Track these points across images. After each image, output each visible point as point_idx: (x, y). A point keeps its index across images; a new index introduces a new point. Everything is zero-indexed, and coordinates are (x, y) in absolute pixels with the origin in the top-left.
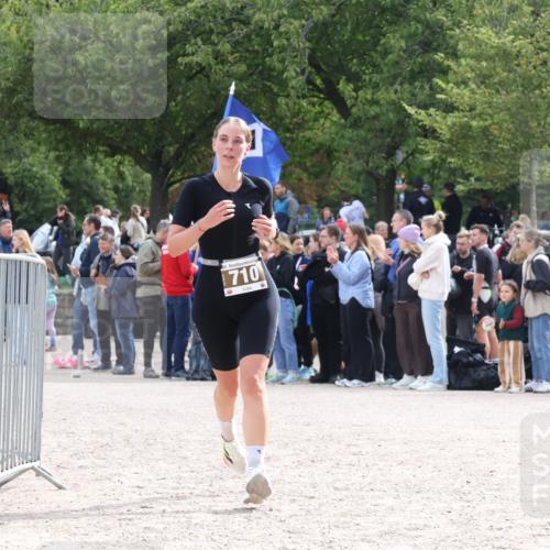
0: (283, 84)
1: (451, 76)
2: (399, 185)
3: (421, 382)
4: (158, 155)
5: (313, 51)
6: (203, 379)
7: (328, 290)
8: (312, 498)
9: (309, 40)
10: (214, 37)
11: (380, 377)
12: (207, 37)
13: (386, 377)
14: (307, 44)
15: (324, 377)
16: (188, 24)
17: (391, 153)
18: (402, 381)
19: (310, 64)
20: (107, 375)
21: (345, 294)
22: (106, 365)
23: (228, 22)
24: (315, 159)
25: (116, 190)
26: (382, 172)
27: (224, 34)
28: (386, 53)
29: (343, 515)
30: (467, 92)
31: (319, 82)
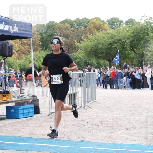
0: (127, 49)
2: (143, 62)
3: (147, 89)
4: (110, 59)
5: (131, 45)
6: (117, 89)
7: (134, 77)
9: (130, 43)
11: (141, 88)
12: (116, 43)
13: (142, 88)
15: (134, 88)
16: (113, 42)
17: (142, 58)
19: (130, 46)
20: (104, 89)
21: (136, 77)
22: (103, 88)
23: (119, 41)
24: (131, 59)
25: (104, 64)
27: (118, 43)
28: (141, 44)
29: (138, 106)
31: (131, 48)
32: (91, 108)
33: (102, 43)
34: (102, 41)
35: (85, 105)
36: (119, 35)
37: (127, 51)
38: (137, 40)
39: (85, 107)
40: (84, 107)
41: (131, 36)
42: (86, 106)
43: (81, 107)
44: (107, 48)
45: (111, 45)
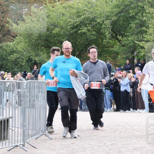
1: (148, 33)
2: (135, 61)
5: (112, 28)
6: (86, 111)
8: (115, 140)
9: (111, 25)
10: (87, 25)
11: (131, 110)
12: (85, 26)
13: (133, 109)
14: (111, 26)
16: (81, 22)
17: (133, 52)
18: (137, 111)
19: (112, 31)
23: (91, 21)
24: (114, 55)
26: (131, 57)
27: (90, 24)
28: (131, 28)
30: (152, 37)
31: (114, 35)
32: (35, 148)
33: (60, 24)
34: (59, 21)
35: (24, 141)
36: (91, 11)
37: (106, 39)
38: (123, 21)
39: (24, 145)
40: (21, 146)
41: (113, 12)
42: (26, 145)
43: (17, 146)
44: (69, 33)
45: (76, 30)
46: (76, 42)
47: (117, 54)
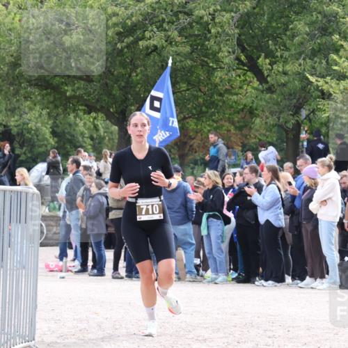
1: (342, 53)
2: (303, 135)
4: (123, 113)
7: (249, 214)
9: (237, 28)
11: (288, 279)
13: (293, 279)
14: (236, 31)
16: (146, 16)
17: (297, 112)
18: (305, 282)
20: (85, 277)
21: (263, 217)
22: (84, 268)
23: (176, 14)
24: (240, 116)
25: (92, 138)
26: (290, 125)
27: (173, 23)
31: (243, 58)
37: (220, 69)
38: (271, 16)
44: (110, 49)
45: (131, 38)
46: (130, 76)
47: (252, 112)
